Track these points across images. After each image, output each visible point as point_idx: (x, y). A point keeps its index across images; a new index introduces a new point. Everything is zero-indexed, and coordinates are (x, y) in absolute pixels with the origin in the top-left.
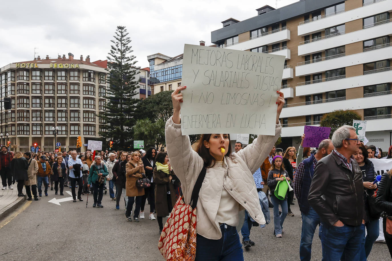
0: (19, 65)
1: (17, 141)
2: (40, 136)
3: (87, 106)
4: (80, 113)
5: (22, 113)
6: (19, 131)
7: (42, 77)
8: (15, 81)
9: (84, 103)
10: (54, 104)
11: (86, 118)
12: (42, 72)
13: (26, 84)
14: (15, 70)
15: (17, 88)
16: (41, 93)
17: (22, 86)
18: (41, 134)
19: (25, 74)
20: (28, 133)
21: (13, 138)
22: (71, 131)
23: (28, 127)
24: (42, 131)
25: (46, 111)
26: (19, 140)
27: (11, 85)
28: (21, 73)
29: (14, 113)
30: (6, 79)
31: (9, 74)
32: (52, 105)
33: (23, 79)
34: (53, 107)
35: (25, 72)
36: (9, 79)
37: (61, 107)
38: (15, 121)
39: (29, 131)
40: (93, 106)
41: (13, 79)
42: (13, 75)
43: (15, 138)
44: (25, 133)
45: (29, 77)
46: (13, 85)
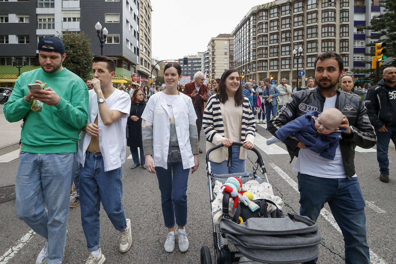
0: (259, 7)
1: (258, 76)
2: (277, 70)
3: (326, 34)
4: (318, 43)
5: (262, 50)
6: (259, 67)
7: (279, 13)
8: (256, 23)
9: (323, 32)
10: (290, 37)
11: (325, 47)
12: (279, 8)
13: (265, 23)
14: (256, 13)
15: (257, 28)
16: (278, 29)
17: (262, 25)
18: (278, 68)
19: (264, 15)
20: (266, 69)
21: (254, 74)
22: (307, 63)
23: (266, 63)
24: (279, 66)
25: (283, 46)
26: (259, 76)
27: (253, 27)
28: (261, 14)
29: (255, 52)
30: (249, 24)
31: (252, 19)
32: (288, 39)
33: (263, 19)
34: (289, 41)
35: (264, 13)
36: (252, 23)
37: (298, 39)
38: (256, 59)
39: (267, 67)
40: (333, 34)
41: (255, 21)
42: (254, 18)
43: (256, 74)
44: (264, 69)
45: (267, 16)
46: (254, 26)
